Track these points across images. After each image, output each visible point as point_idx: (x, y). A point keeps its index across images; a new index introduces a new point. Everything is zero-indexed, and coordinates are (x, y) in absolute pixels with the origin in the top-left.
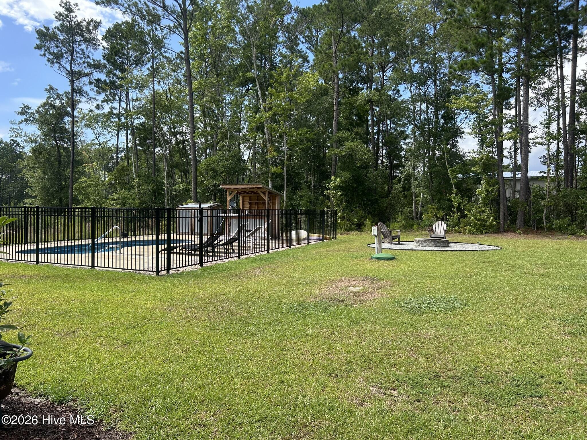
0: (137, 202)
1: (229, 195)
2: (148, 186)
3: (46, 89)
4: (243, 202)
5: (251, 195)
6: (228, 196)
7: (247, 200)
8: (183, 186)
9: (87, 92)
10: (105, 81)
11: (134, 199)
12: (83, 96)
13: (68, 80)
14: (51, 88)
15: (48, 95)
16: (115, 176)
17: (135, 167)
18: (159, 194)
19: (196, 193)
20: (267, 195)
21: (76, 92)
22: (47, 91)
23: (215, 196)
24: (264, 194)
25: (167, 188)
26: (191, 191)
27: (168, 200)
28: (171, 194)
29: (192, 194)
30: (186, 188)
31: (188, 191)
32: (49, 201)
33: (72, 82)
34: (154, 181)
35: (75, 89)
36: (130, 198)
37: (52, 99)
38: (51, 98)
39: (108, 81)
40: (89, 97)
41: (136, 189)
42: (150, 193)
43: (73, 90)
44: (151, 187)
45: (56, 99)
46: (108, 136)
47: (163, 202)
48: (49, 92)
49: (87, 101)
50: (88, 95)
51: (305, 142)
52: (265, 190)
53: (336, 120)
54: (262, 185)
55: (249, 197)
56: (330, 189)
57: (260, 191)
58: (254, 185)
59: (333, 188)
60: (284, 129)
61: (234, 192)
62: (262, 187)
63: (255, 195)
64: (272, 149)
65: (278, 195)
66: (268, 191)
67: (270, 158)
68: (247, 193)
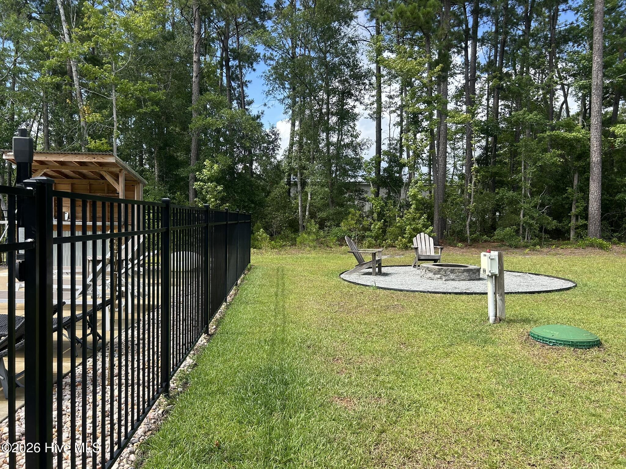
5: (75, 181)
20: (121, 179)
24: (116, 177)
51: (149, 103)
52: (118, 169)
53: (197, 76)
54: (114, 158)
55: (70, 186)
56: (201, 181)
57: (105, 171)
58: (96, 156)
59: (208, 179)
60: (113, 77)
61: (39, 171)
62: (114, 161)
63: (85, 182)
64: (88, 110)
65: (139, 183)
66: (124, 172)
67: (84, 125)
68: (67, 176)
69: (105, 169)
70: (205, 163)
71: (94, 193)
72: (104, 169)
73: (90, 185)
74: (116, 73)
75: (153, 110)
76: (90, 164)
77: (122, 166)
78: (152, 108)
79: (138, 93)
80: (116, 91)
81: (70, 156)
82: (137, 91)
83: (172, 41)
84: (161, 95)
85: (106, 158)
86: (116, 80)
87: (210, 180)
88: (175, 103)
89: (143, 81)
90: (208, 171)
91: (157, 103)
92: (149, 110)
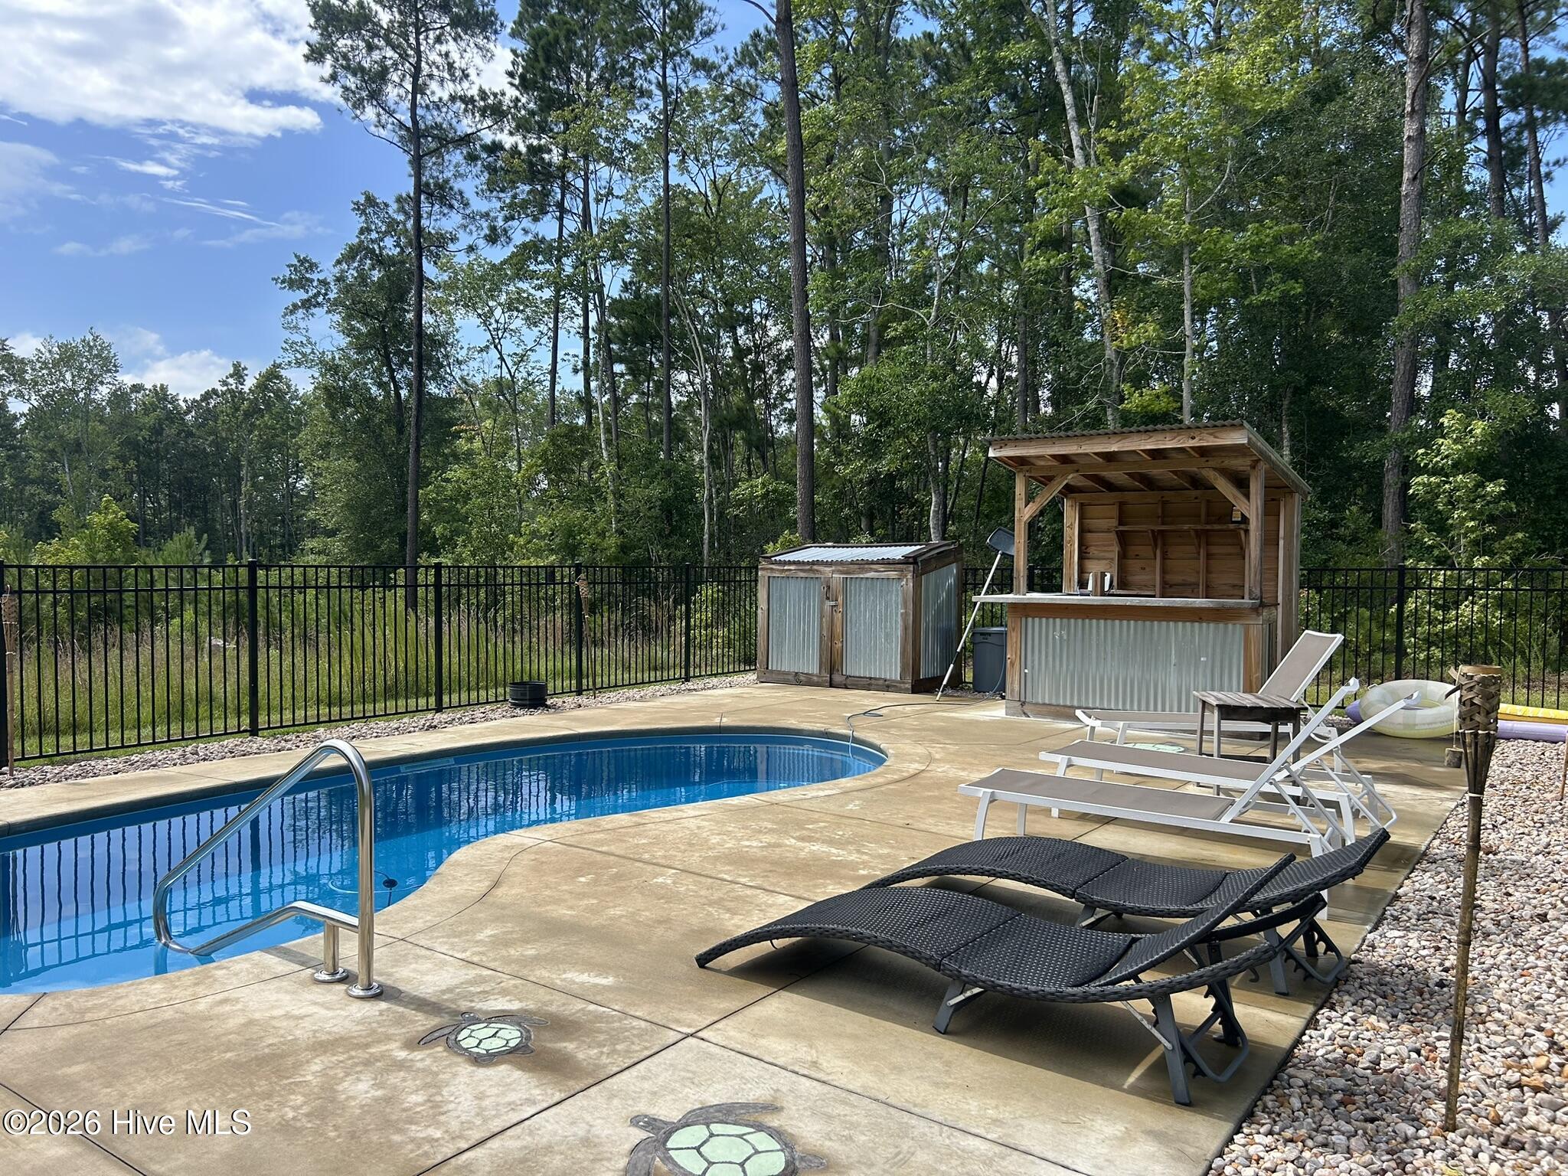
0: (612, 542)
1: (1030, 499)
2: (646, 487)
3: (357, 203)
4: (1083, 531)
5: (1129, 496)
6: (1019, 503)
7: (1105, 519)
8: (764, 485)
9: (461, 193)
10: (515, 148)
11: (602, 534)
12: (451, 207)
13: (408, 158)
14: (371, 201)
15: (359, 222)
16: (546, 461)
17: (608, 431)
18: (684, 516)
19: (812, 507)
20: (1256, 487)
21: (430, 195)
22: (359, 209)
23: (871, 518)
24: (1241, 483)
25: (711, 496)
26: (793, 502)
27: (711, 536)
28: (721, 515)
29: (796, 512)
30: (775, 491)
31: (783, 501)
32: (371, 546)
33: (417, 163)
34: (668, 473)
35: (427, 184)
36: (591, 530)
37: (374, 235)
38: (369, 230)
39: (522, 148)
40: (468, 212)
41: (610, 497)
42: (656, 512)
43: (420, 188)
44: (655, 491)
45: (386, 233)
46: (530, 335)
47: (697, 544)
48: (363, 212)
49: (465, 227)
50: (466, 205)
51: (1275, 277)
52: (1248, 461)
53: (1415, 178)
54: (1245, 432)
55: (1116, 507)
56: (1435, 472)
57: (1215, 469)
58: (1196, 433)
59: (1455, 465)
60: (1186, 227)
61: (1058, 479)
62: (1245, 441)
63: (1152, 496)
64: (1123, 318)
65: (1291, 493)
66: (1263, 466)
67: (1113, 357)
68: (1110, 486)
69: (1213, 463)
70: (1445, 421)
71: (1172, 523)
72: (1210, 464)
73: (1164, 503)
74: (1192, 217)
75: (1285, 295)
76: (1174, 455)
77: (1261, 452)
78: (1282, 287)
79: (1246, 255)
80: (1192, 262)
81: (1135, 438)
82: (1244, 251)
83: (1339, 100)
84: (1306, 248)
85: (1224, 435)
86: (1194, 233)
87: (1458, 467)
88: (1347, 265)
89: (1261, 222)
90: (1455, 442)
91: (1292, 272)
92: (1275, 294)
